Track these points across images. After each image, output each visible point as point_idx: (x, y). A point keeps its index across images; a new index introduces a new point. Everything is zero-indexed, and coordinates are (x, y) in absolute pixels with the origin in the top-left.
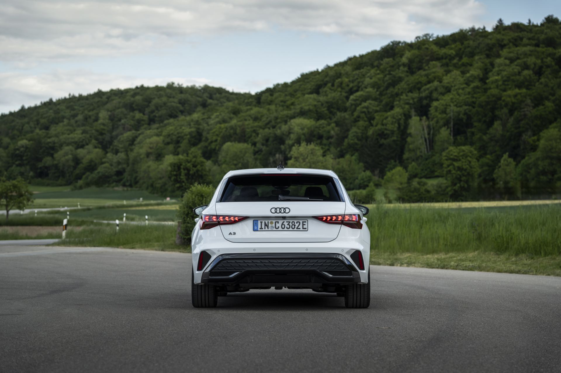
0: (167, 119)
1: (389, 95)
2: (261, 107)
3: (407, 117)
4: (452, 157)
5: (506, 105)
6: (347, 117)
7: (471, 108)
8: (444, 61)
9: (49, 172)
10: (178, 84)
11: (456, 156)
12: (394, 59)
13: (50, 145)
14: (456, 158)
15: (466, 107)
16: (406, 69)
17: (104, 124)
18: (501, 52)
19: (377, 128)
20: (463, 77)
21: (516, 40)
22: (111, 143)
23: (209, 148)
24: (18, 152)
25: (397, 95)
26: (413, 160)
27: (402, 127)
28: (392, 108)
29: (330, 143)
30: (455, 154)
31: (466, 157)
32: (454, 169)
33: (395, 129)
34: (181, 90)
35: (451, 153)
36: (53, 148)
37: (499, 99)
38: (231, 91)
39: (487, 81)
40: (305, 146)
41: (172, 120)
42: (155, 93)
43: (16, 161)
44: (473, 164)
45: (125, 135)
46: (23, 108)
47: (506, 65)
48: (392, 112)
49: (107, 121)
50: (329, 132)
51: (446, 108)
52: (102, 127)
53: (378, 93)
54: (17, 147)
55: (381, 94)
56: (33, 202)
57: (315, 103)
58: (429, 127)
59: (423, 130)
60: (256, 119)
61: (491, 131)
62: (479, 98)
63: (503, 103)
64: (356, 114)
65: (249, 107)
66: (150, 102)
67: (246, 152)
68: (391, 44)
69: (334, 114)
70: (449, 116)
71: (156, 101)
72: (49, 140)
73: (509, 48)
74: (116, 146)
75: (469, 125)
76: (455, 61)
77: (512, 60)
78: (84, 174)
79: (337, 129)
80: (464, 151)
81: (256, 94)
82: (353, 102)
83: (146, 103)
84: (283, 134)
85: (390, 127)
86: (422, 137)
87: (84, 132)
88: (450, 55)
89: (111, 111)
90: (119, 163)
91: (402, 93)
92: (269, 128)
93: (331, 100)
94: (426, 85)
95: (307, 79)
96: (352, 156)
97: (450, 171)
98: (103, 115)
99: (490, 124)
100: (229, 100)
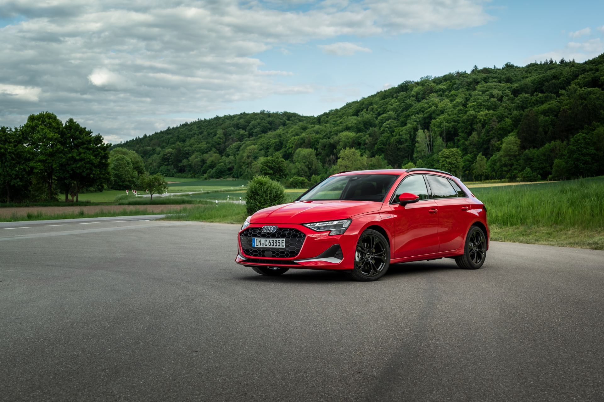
0: (261, 134)
1: (404, 116)
2: (321, 125)
3: (416, 130)
4: (445, 155)
5: (480, 121)
6: (376, 130)
7: (456, 123)
8: (439, 93)
9: (186, 169)
10: (268, 111)
11: (448, 155)
12: (406, 92)
13: (186, 151)
14: (448, 156)
15: (453, 123)
16: (414, 99)
17: (220, 138)
18: (476, 87)
19: (396, 137)
20: (451, 103)
21: (485, 78)
22: (225, 149)
23: (287, 152)
24: (166, 156)
25: (409, 116)
26: (420, 158)
27: (412, 137)
28: (406, 124)
29: (366, 148)
30: (447, 154)
31: (454, 155)
32: (447, 164)
33: (408, 138)
34: (269, 115)
35: (445, 153)
36: (188, 154)
37: (475, 117)
38: (301, 115)
39: (467, 106)
40: (349, 150)
41: (263, 135)
42: (253, 117)
43: (165, 162)
44: (459, 160)
45: (233, 144)
46: (169, 129)
47: (479, 95)
48: (406, 127)
49: (222, 136)
50: (365, 141)
51: (440, 124)
52: (219, 140)
53: (396, 115)
54: (165, 153)
55: (398, 116)
56: (168, 189)
57: (356, 122)
58: (429, 136)
59: (426, 138)
60: (317, 133)
61: (470, 138)
62: (462, 117)
63: (478, 120)
64: (382, 129)
65: (313, 125)
66: (249, 123)
67: (311, 155)
68: (405, 83)
69: (368, 129)
70: (443, 129)
71: (253, 122)
72: (185, 149)
73: (482, 84)
74: (228, 152)
75: (456, 134)
76: (447, 93)
77: (484, 92)
78: (208, 170)
79: (370, 138)
80: (453, 152)
81: (318, 116)
82: (381, 121)
83: (247, 124)
84: (335, 142)
85: (404, 137)
86: (425, 143)
87: (207, 143)
88: (442, 89)
89: (224, 130)
90: (230, 163)
91: (412, 114)
92: (326, 139)
93: (366, 120)
94: (427, 109)
95: (351, 106)
96: (380, 156)
97: (444, 165)
98: (220, 132)
99: (470, 134)
100: (300, 121)
